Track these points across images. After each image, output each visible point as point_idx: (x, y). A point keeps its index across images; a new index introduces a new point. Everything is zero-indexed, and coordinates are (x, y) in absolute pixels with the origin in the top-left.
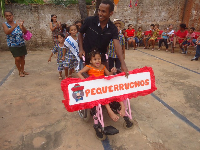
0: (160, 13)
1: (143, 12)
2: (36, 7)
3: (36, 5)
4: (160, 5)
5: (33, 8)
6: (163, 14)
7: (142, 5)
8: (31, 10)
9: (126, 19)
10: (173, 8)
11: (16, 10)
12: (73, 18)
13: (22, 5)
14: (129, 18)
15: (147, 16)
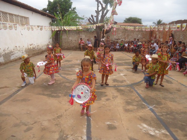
0: (138, 35)
5: (77, 33)
7: (127, 31)
9: (119, 38)
13: (73, 31)
15: (130, 36)
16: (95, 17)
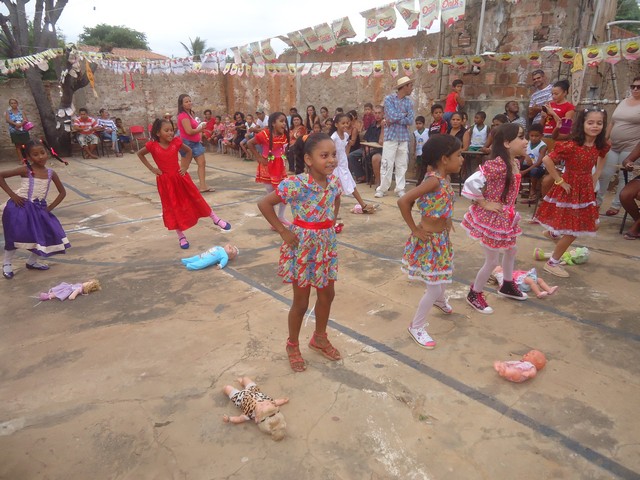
1: (153, 93)
9: (125, 104)
14: (130, 102)
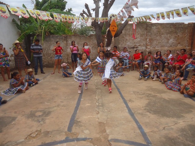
0: (168, 40)
1: (151, 40)
2: (66, 37)
3: (66, 36)
4: (167, 33)
5: (63, 38)
6: (171, 41)
7: (150, 34)
8: (62, 39)
9: (136, 45)
10: (181, 36)
11: (52, 39)
12: (92, 44)
13: (56, 36)
14: (139, 44)
15: (155, 42)
16: (94, 10)
